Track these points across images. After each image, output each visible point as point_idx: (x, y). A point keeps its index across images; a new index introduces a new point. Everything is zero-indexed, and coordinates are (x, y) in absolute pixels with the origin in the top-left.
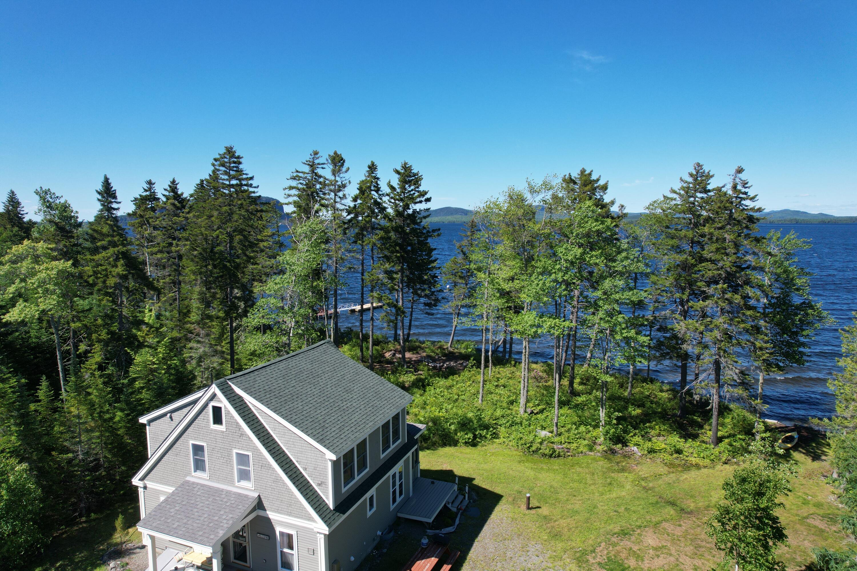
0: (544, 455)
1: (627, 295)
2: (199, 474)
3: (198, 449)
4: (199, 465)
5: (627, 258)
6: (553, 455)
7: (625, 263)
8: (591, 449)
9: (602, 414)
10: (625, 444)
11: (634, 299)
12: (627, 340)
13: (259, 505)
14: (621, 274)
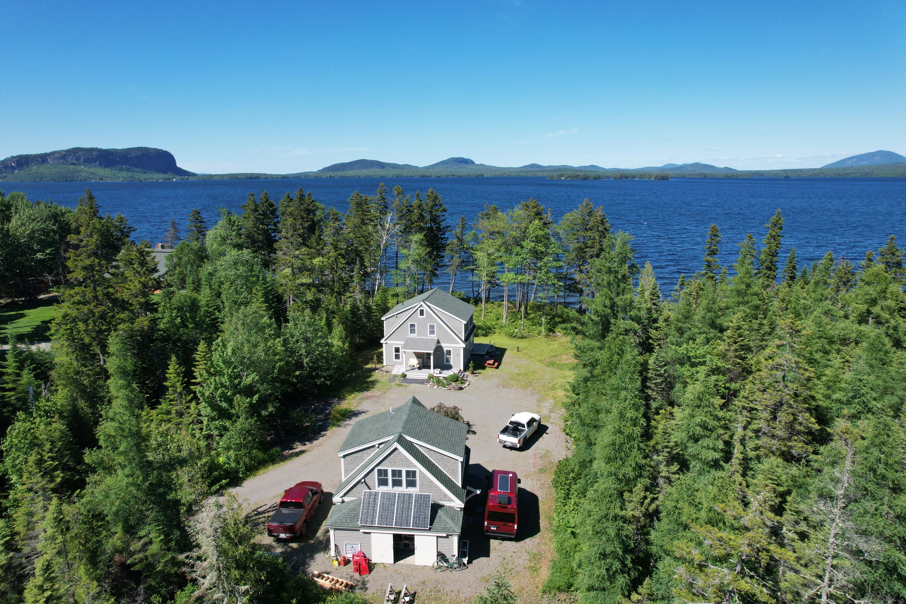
0: (519, 338)
1: (555, 264)
2: (412, 334)
3: (412, 326)
4: (412, 331)
5: (554, 247)
6: (522, 337)
7: (554, 249)
8: (539, 335)
9: (543, 319)
10: (554, 332)
11: (558, 265)
12: (554, 284)
13: (438, 342)
14: (551, 254)
